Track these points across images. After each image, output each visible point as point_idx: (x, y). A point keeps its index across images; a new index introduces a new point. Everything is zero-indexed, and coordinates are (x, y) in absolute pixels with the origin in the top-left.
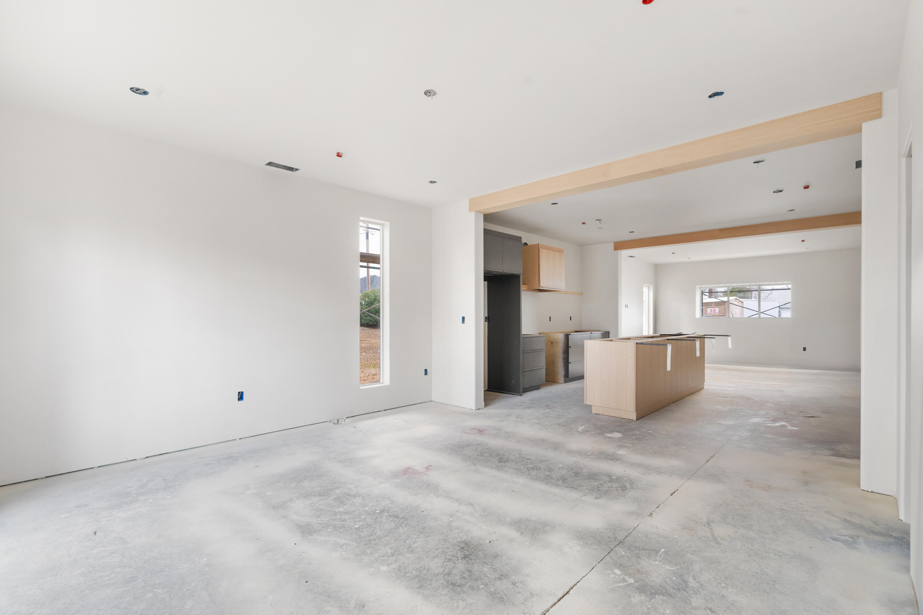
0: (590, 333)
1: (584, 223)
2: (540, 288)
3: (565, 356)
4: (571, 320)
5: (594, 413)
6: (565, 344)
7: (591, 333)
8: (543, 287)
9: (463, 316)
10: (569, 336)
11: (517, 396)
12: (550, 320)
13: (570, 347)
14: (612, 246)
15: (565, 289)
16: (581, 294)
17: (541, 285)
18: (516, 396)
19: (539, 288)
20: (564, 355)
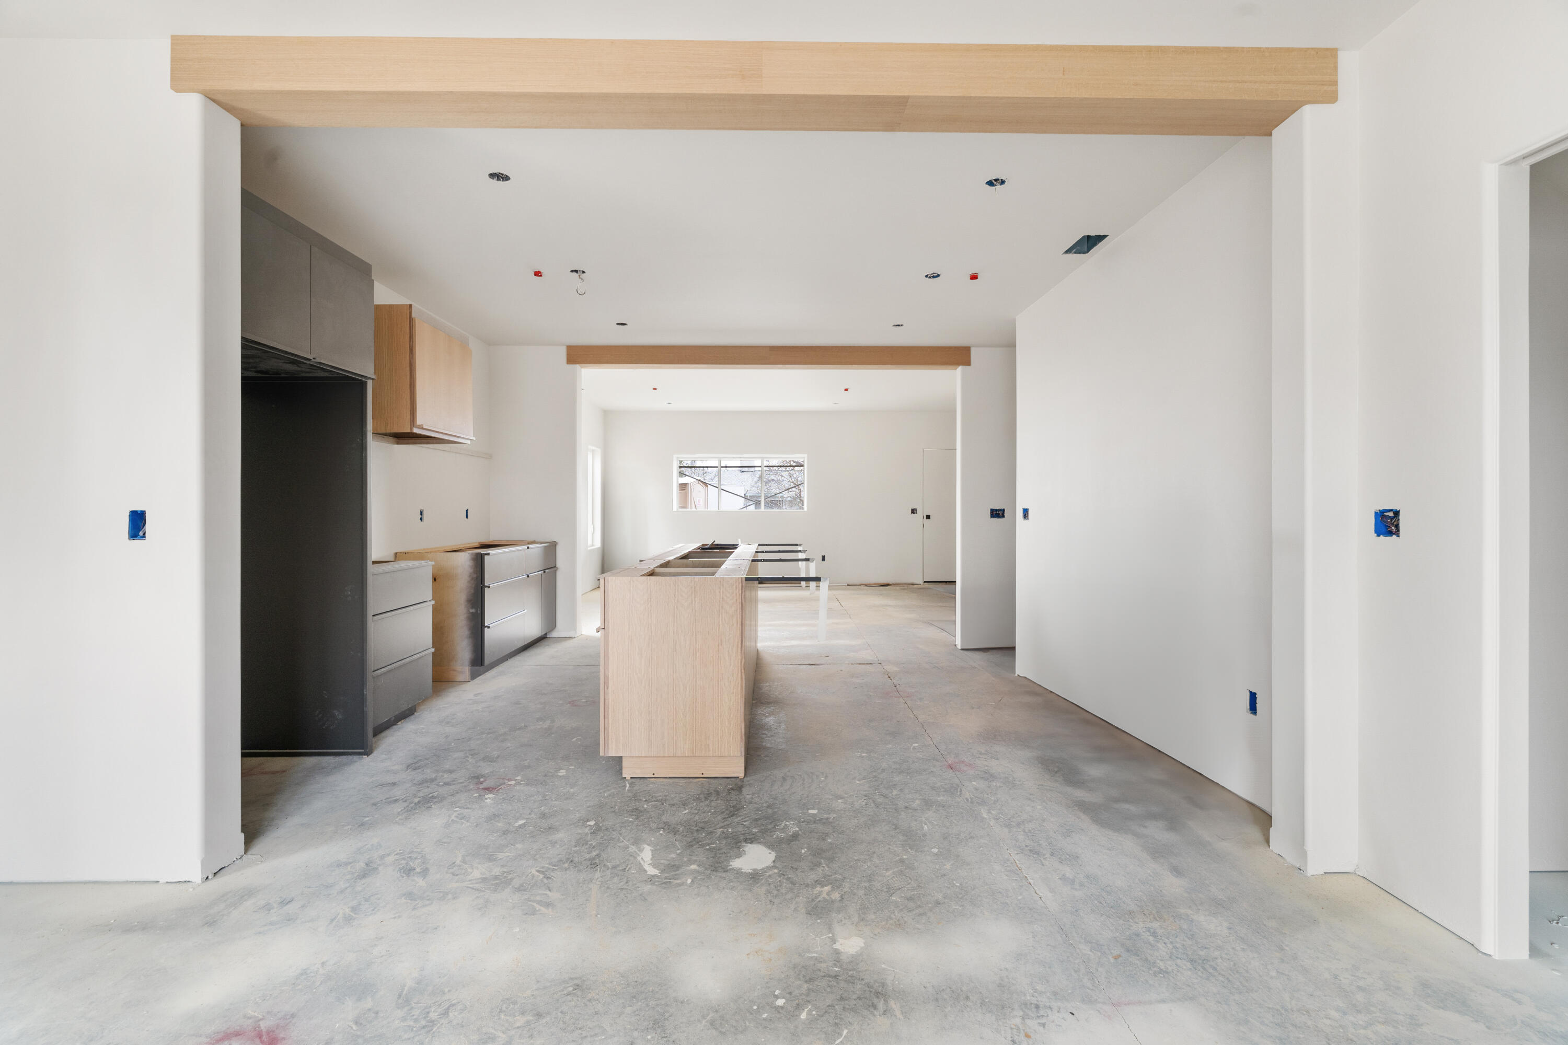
0: (525, 547)
1: (540, 272)
2: (416, 431)
3: (473, 611)
4: (467, 517)
5: (628, 778)
6: (473, 579)
7: (528, 548)
8: (424, 427)
9: (138, 508)
10: (486, 557)
11: (355, 758)
12: (421, 519)
13: (489, 587)
14: (562, 353)
15: (474, 439)
16: (489, 457)
17: (419, 422)
18: (350, 757)
19: (411, 429)
20: (472, 608)
